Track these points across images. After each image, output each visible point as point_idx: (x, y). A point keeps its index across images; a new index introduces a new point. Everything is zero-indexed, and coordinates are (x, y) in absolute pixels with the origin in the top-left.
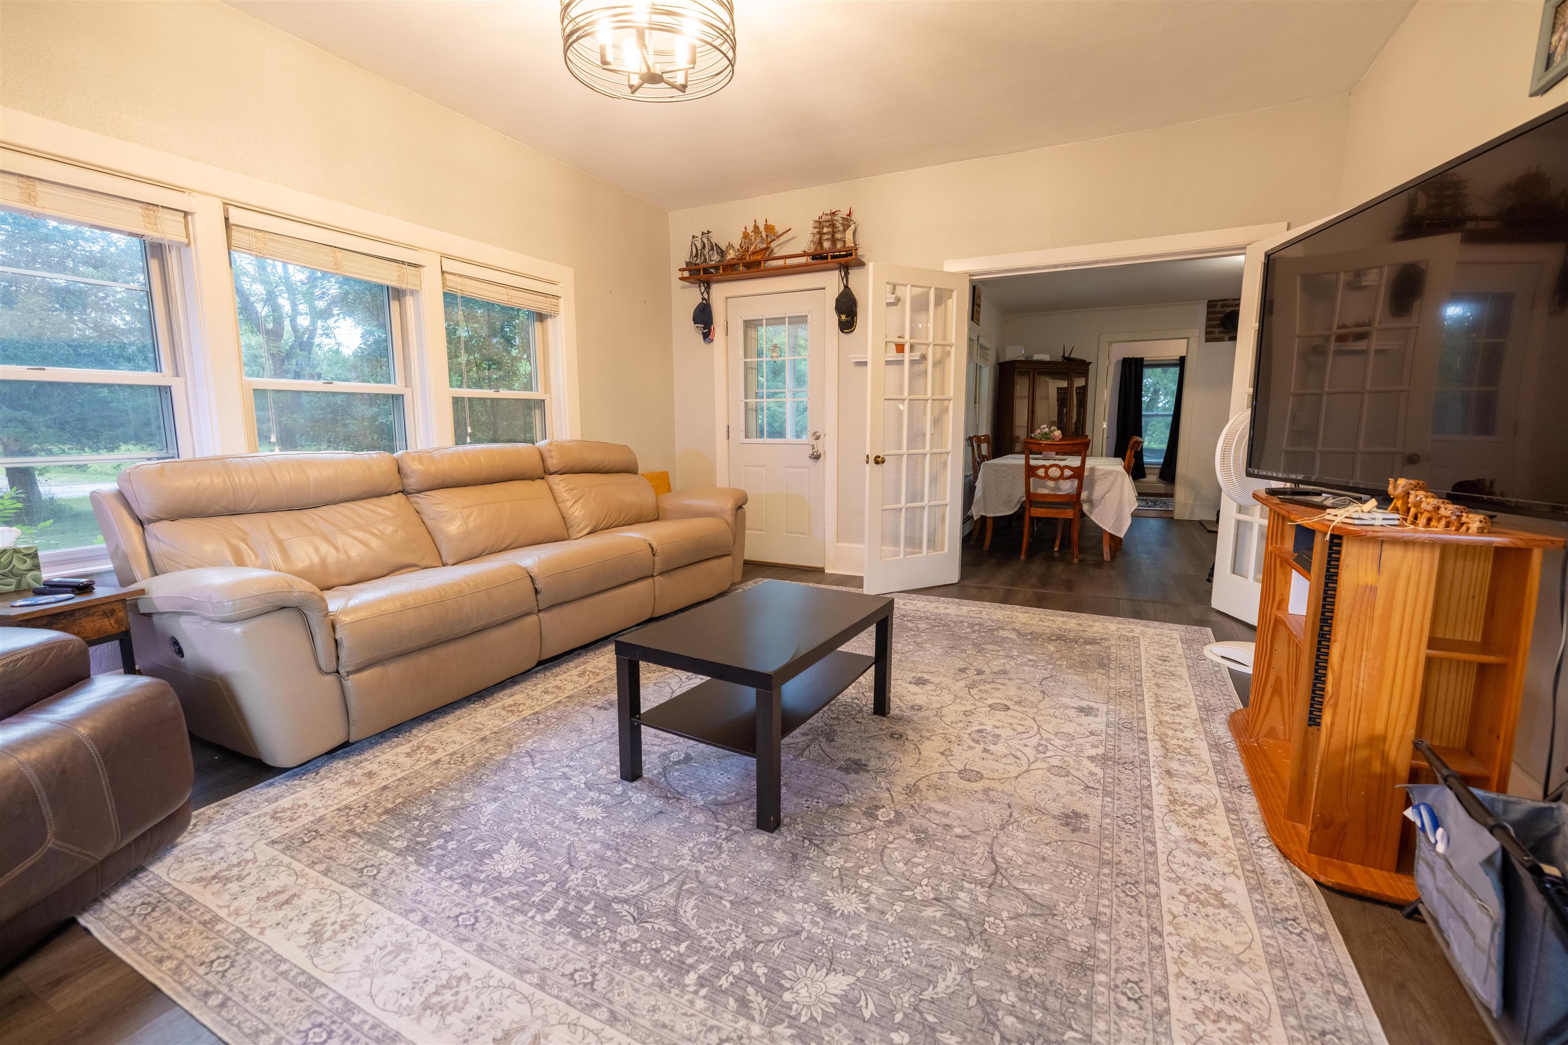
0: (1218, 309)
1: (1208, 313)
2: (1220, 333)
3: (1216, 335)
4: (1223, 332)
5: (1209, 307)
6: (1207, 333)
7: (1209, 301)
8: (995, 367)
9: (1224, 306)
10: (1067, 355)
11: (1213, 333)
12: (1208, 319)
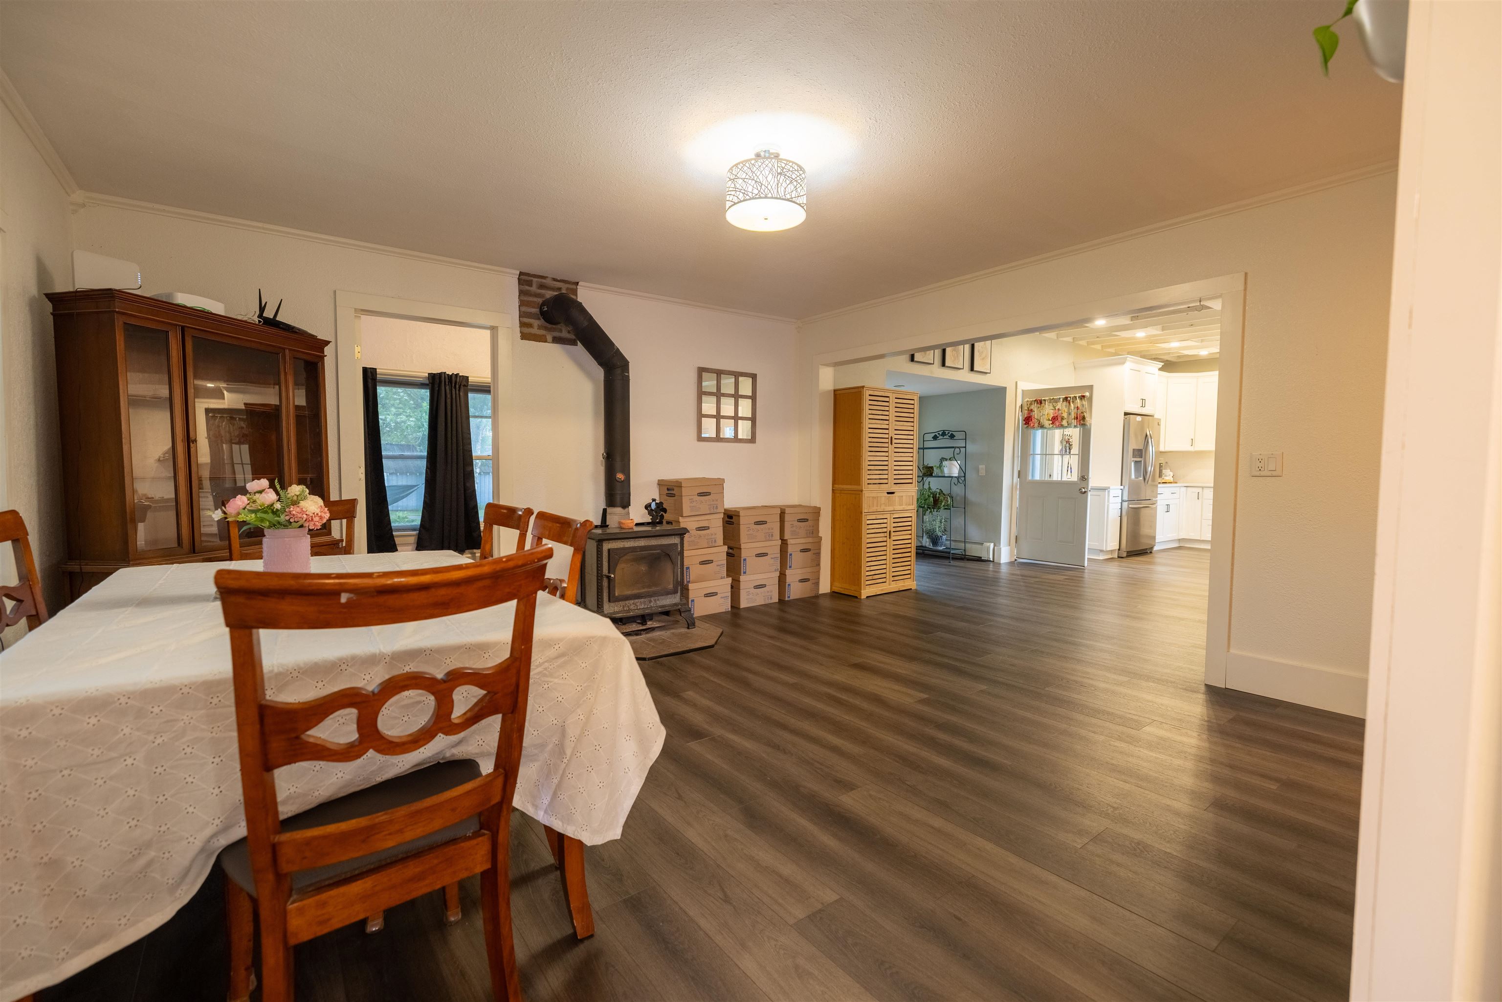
0: (534, 289)
1: (521, 293)
2: (540, 327)
3: (535, 331)
4: (546, 329)
5: (521, 282)
6: (522, 325)
7: (521, 274)
8: (33, 305)
9: (542, 286)
10: (269, 313)
11: (530, 326)
12: (522, 304)
